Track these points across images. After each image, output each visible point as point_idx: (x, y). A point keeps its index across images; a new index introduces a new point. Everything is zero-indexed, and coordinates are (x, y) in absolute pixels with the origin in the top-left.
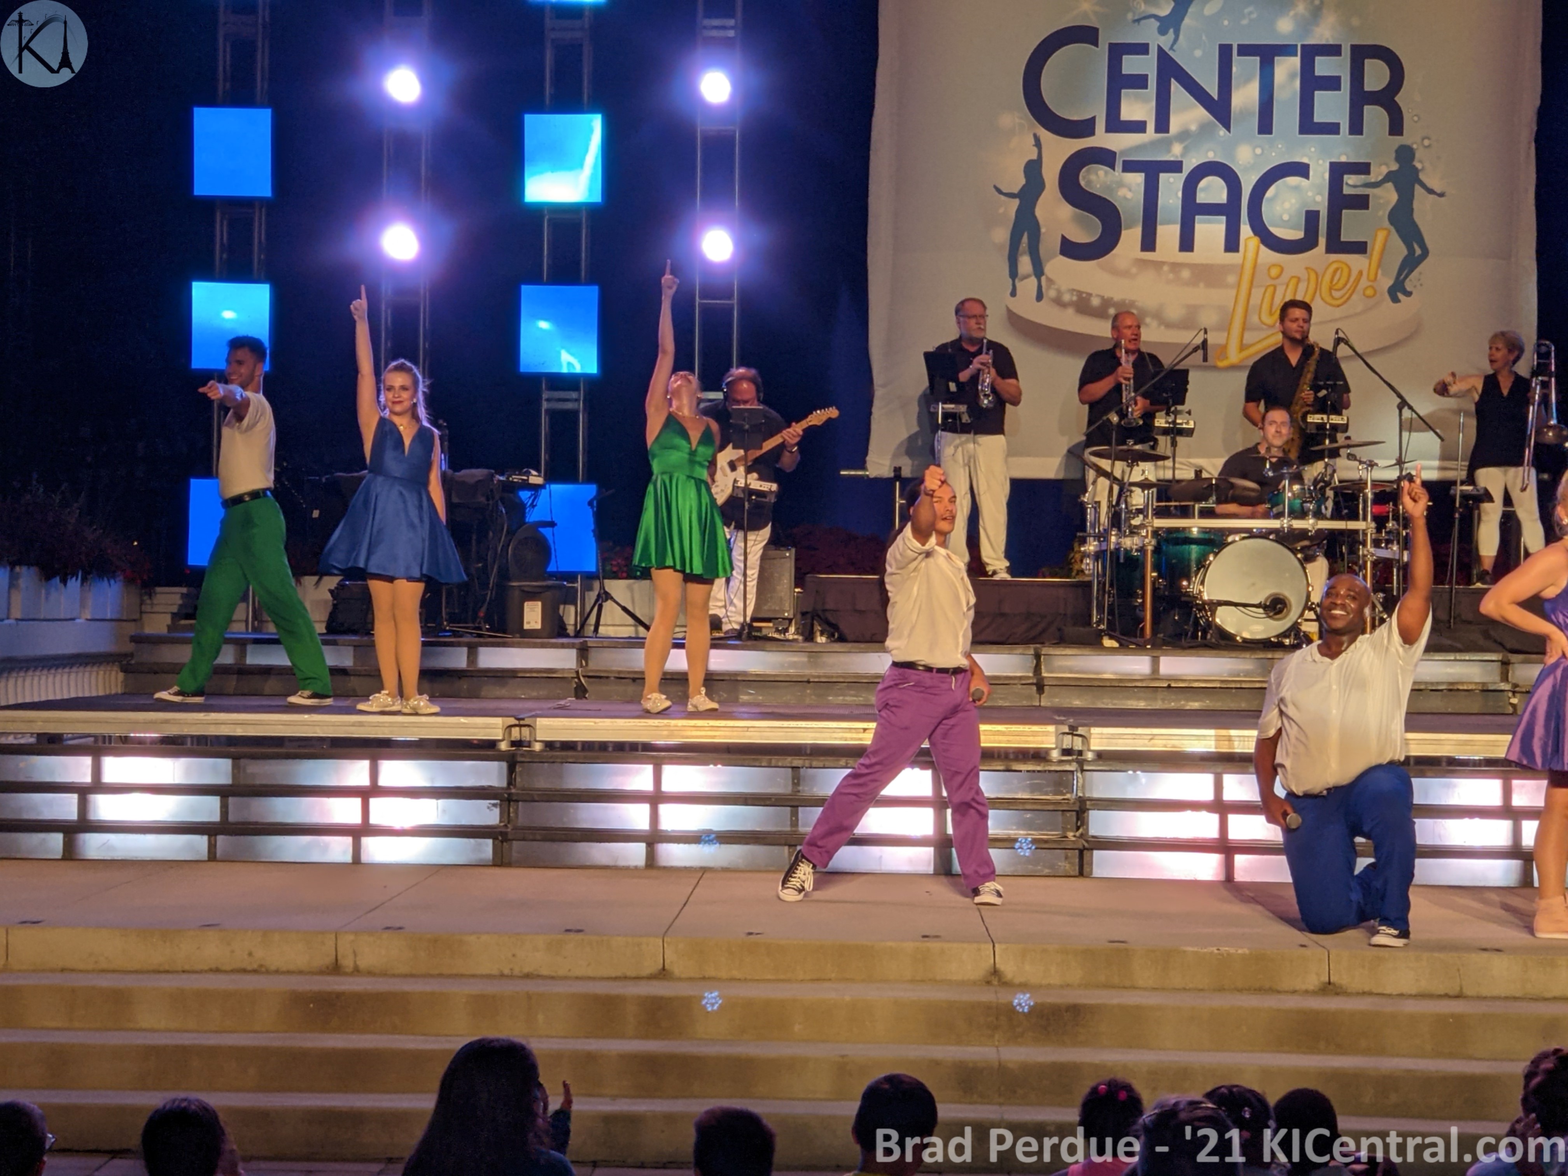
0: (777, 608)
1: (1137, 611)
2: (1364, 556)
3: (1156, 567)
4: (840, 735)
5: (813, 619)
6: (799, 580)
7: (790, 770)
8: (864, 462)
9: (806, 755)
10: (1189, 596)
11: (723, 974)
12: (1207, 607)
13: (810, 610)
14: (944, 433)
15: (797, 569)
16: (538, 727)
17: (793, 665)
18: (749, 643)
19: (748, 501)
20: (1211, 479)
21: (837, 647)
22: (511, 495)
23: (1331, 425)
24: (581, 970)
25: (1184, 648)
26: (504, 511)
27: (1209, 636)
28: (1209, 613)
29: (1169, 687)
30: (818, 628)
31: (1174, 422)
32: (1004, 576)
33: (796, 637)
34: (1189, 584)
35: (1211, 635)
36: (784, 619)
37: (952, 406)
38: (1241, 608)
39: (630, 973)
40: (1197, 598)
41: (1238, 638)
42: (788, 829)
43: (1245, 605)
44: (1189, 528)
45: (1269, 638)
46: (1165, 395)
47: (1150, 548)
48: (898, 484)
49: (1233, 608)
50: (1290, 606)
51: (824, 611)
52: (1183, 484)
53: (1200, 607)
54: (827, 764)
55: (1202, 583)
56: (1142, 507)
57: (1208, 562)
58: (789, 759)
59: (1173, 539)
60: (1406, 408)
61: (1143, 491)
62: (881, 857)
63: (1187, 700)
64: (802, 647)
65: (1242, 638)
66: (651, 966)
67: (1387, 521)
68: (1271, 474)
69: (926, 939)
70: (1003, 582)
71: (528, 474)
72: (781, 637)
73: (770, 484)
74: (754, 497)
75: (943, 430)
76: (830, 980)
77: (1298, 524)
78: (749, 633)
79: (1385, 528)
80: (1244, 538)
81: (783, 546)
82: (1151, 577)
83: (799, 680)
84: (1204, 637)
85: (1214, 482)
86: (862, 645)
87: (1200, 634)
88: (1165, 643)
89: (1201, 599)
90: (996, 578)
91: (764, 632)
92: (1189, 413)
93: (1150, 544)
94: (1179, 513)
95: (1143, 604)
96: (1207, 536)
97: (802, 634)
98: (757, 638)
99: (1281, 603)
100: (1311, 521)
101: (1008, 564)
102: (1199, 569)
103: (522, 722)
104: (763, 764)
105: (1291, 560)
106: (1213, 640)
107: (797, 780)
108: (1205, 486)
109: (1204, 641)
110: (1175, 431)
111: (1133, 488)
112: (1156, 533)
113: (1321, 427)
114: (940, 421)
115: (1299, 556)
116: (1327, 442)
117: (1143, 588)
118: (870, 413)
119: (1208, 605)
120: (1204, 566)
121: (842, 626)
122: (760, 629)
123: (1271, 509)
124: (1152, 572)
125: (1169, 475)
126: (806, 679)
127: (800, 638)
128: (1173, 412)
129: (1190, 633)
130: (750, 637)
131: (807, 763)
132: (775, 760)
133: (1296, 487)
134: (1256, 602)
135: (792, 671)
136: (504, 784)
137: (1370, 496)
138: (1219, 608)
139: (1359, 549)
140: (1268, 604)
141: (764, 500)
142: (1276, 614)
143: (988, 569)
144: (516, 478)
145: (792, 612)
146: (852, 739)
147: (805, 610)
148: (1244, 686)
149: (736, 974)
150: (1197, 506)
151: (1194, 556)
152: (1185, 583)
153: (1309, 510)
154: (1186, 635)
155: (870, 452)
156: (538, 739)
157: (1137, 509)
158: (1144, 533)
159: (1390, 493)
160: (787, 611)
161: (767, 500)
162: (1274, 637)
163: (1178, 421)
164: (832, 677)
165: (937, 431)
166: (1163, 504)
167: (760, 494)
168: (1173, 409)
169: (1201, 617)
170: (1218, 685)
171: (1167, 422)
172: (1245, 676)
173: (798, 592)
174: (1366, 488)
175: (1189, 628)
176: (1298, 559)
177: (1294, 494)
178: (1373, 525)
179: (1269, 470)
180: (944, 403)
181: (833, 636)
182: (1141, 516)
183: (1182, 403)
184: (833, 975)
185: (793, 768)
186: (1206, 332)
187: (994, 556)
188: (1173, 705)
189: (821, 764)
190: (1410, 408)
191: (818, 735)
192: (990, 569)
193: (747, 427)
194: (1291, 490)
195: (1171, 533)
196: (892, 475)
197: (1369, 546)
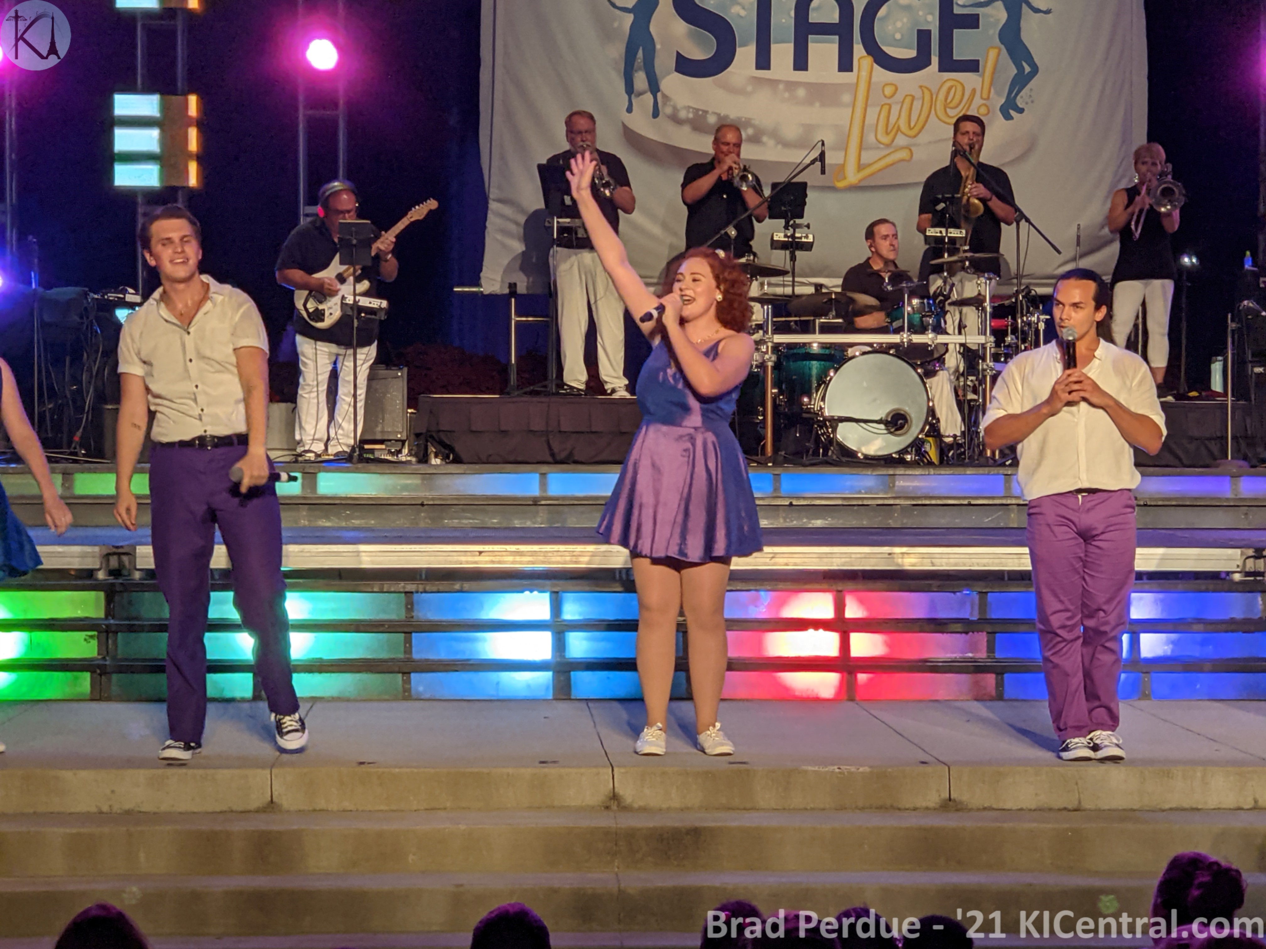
0: (389, 430)
1: (759, 428)
2: (984, 370)
3: (775, 385)
4: (456, 558)
5: (427, 441)
6: (412, 401)
7: (403, 595)
8: (479, 278)
9: (421, 580)
10: (809, 412)
11: (334, 807)
12: (828, 424)
13: (424, 431)
14: (559, 249)
15: (410, 390)
16: (137, 555)
17: (405, 488)
18: (360, 465)
19: (357, 318)
20: (831, 293)
21: (453, 468)
22: (107, 314)
23: (949, 238)
24: (183, 807)
25: (804, 465)
26: (99, 331)
27: (830, 453)
28: (830, 430)
29: (791, 504)
30: (432, 449)
31: (793, 236)
32: (623, 394)
33: (409, 458)
34: (810, 400)
35: (833, 452)
36: (396, 441)
37: (568, 220)
38: (862, 424)
39: (235, 808)
40: (818, 414)
41: (859, 455)
42: (401, 656)
43: (866, 421)
44: (810, 343)
45: (891, 454)
46: (783, 208)
47: (770, 364)
48: (513, 300)
49: (854, 424)
50: (911, 422)
51: (439, 431)
52: (804, 298)
53: (821, 424)
54: (441, 588)
55: (823, 399)
56: (761, 322)
57: (828, 379)
58: (402, 584)
59: (794, 354)
60: (1024, 220)
61: (763, 307)
62: (498, 683)
63: (810, 519)
64: (416, 470)
65: (863, 454)
66: (257, 800)
67: (1007, 335)
68: (890, 288)
69: (544, 765)
70: (622, 400)
71: (125, 292)
72: (394, 459)
73: (379, 301)
74: (363, 315)
75: (558, 246)
76: (445, 809)
77: (917, 339)
78: (360, 455)
79: (1004, 342)
80: (864, 353)
81: (395, 365)
82: (772, 393)
83: (413, 502)
84: (825, 454)
85: (833, 297)
86: (477, 466)
87: (821, 451)
88: (786, 460)
89: (822, 415)
90: (615, 396)
91: (377, 454)
92: (808, 226)
93: (771, 359)
94: (798, 328)
95: (764, 421)
96: (827, 352)
97: (415, 455)
98: (368, 461)
99: (902, 419)
100: (931, 336)
101: (627, 382)
102: (819, 386)
103: (120, 550)
104: (375, 590)
105: (912, 375)
106: (835, 457)
107: (410, 606)
108: (825, 300)
109: (825, 458)
110: (794, 245)
111: (752, 304)
112: (776, 348)
113: (939, 240)
114: (555, 236)
115: (919, 371)
116: (946, 255)
117: (764, 405)
118: (485, 227)
119: (829, 421)
120: (824, 382)
121: (457, 448)
122: (372, 451)
123: (891, 323)
124: (772, 388)
125: (788, 291)
126: (420, 502)
127: (414, 459)
128: (792, 226)
129: (811, 452)
130: (361, 460)
131: (421, 588)
132: (386, 586)
133: (915, 301)
134: (877, 418)
135: (405, 493)
136: (101, 614)
137: (988, 309)
138: (840, 424)
139: (978, 363)
140: (889, 419)
141: (373, 317)
142: (897, 430)
143: (606, 387)
144: (112, 296)
145: (405, 434)
146: (467, 562)
147: (418, 431)
148: (865, 502)
149: (347, 805)
150: (817, 321)
151: (814, 372)
152: (806, 400)
153: (929, 324)
154: (808, 452)
155: (484, 268)
156: (138, 567)
157: (756, 325)
158: (764, 348)
159: (1010, 306)
160: (400, 433)
161: (377, 318)
162: (895, 453)
163: (797, 235)
164: (447, 499)
165: (552, 246)
166: (783, 319)
167: (371, 311)
168: (791, 222)
169: (823, 434)
170: (839, 502)
171: (786, 236)
172: (866, 493)
173: (412, 413)
174: (985, 301)
175: (810, 445)
176: (918, 374)
177: (913, 308)
178: (992, 339)
179: (888, 284)
180: (558, 218)
181: (448, 457)
182: (761, 332)
183: (801, 217)
184: (448, 804)
185: (406, 593)
186: (823, 144)
187: (613, 373)
188: (795, 523)
189: (435, 589)
190: (1027, 220)
191: (432, 558)
192: (608, 387)
193: (354, 242)
194: (910, 303)
195: (791, 349)
196: (506, 291)
197: (988, 361)
